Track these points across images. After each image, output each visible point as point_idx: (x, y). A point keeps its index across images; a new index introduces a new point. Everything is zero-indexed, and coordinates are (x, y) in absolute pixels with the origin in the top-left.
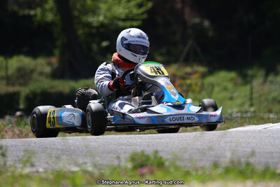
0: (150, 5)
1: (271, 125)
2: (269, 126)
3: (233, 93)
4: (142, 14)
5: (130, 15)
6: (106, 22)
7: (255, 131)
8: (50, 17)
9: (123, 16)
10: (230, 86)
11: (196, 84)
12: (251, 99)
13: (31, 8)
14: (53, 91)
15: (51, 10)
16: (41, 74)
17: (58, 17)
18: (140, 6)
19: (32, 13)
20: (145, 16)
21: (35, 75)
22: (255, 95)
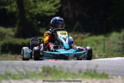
0: (60, 6)
1: (110, 58)
2: (109, 59)
3: (96, 47)
4: (56, 9)
5: (51, 10)
6: (40, 12)
7: (102, 61)
8: (14, 9)
9: (47, 10)
10: (95, 44)
11: (79, 42)
12: (104, 50)
13: (6, 5)
14: (14, 43)
15: (15, 6)
16: (9, 35)
17: (18, 10)
18: (55, 6)
19: (6, 7)
20: (57, 11)
21: (6, 36)
22: (106, 48)
